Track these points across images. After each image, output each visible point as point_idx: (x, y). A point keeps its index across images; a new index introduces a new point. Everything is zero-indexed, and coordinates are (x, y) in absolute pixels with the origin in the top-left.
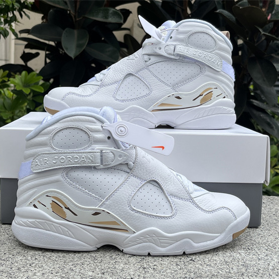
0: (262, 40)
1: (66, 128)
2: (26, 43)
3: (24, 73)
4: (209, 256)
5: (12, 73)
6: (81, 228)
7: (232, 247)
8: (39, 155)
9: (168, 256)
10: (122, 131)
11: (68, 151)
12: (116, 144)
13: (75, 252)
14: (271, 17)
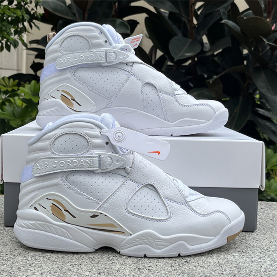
0: (266, 50)
1: (66, 134)
2: (36, 53)
3: (33, 82)
4: (204, 258)
5: (22, 83)
6: (80, 230)
7: (227, 250)
8: (40, 159)
9: (163, 258)
10: (119, 137)
11: (67, 155)
12: (114, 149)
13: (74, 253)
14: (275, 27)
